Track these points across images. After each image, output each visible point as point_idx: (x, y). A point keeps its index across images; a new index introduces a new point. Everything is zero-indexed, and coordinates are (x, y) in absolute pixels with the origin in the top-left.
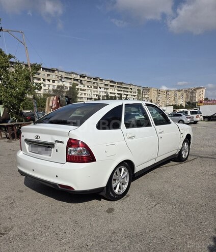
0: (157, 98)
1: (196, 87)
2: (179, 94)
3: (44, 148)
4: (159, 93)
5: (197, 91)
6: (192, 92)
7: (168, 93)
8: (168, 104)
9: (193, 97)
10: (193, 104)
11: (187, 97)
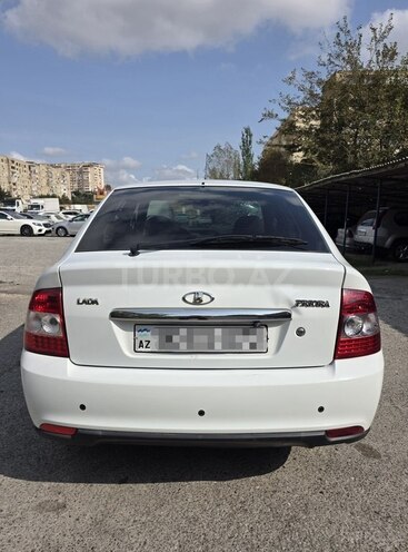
0: (9, 178)
1: (87, 162)
2: (56, 173)
3: (240, 330)
4: (13, 168)
5: (89, 169)
6: (81, 172)
7: (32, 169)
8: (36, 194)
9: (82, 182)
10: (85, 195)
11: (73, 180)
